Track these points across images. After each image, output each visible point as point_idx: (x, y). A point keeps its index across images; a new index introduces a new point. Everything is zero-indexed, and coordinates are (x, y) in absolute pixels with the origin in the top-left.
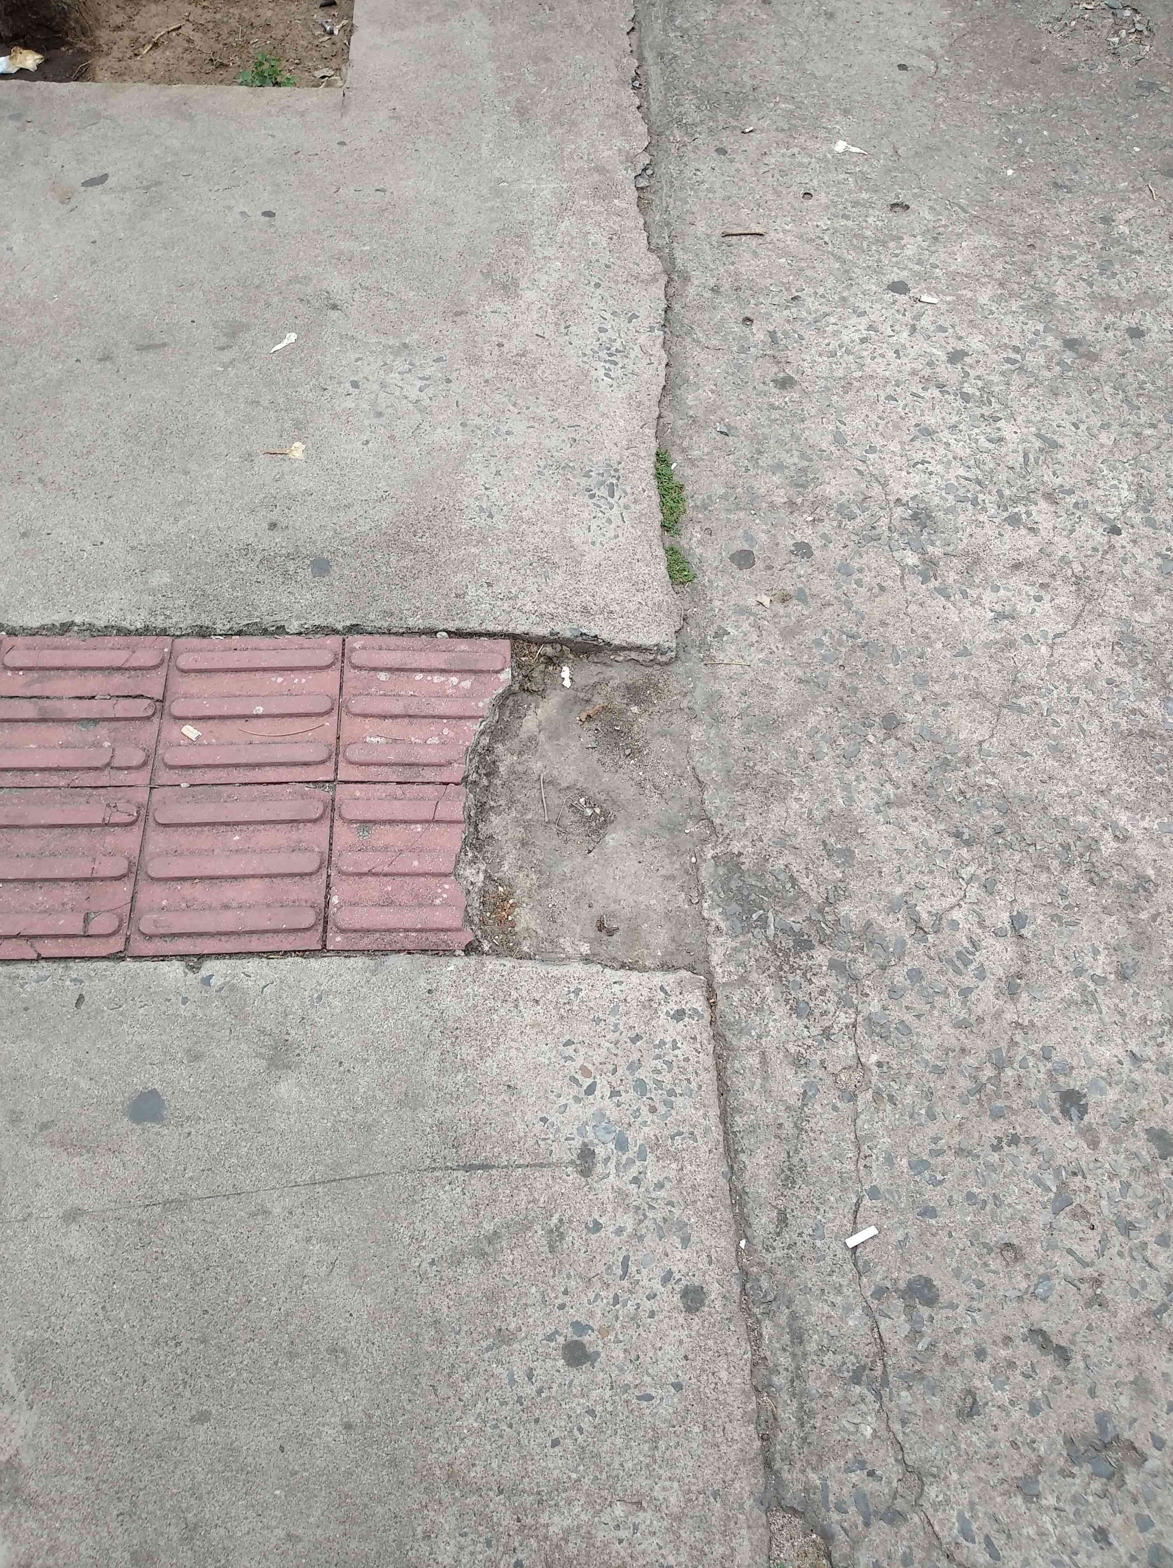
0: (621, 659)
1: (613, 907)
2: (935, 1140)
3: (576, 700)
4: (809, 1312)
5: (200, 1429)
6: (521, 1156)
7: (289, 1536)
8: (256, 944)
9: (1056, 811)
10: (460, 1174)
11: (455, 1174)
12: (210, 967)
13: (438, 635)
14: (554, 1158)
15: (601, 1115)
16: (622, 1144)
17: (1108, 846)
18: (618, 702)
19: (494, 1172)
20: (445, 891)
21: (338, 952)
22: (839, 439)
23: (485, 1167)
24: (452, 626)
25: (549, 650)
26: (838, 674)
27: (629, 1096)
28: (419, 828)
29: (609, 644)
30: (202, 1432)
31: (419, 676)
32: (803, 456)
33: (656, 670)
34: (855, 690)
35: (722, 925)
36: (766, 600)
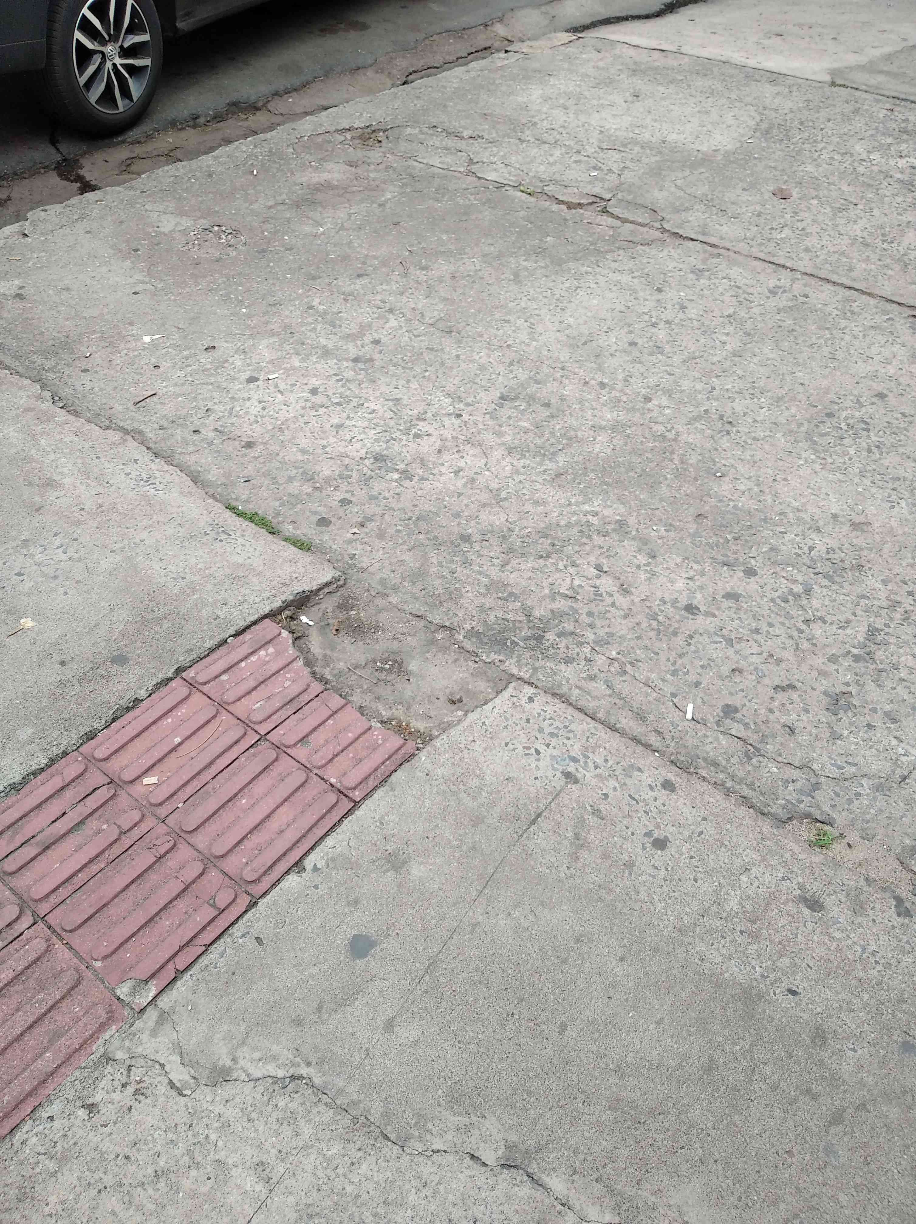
0: (321, 596)
1: (448, 691)
2: (668, 660)
3: (323, 628)
4: (708, 753)
5: (569, 1032)
6: (546, 799)
7: (658, 1023)
8: (319, 832)
9: (563, 523)
10: (533, 827)
11: (531, 829)
12: (308, 863)
13: (228, 641)
14: (558, 788)
15: (553, 757)
16: (575, 760)
17: (595, 520)
18: (342, 616)
19: (544, 814)
20: (377, 736)
21: (364, 799)
22: (303, 451)
23: (539, 815)
24: (232, 631)
25: (287, 613)
26: (421, 537)
27: (554, 742)
28: (330, 722)
29: (312, 591)
30: (570, 1032)
31: (243, 664)
32: (296, 468)
33: (342, 591)
34: (436, 538)
35: (501, 657)
36: (355, 530)
